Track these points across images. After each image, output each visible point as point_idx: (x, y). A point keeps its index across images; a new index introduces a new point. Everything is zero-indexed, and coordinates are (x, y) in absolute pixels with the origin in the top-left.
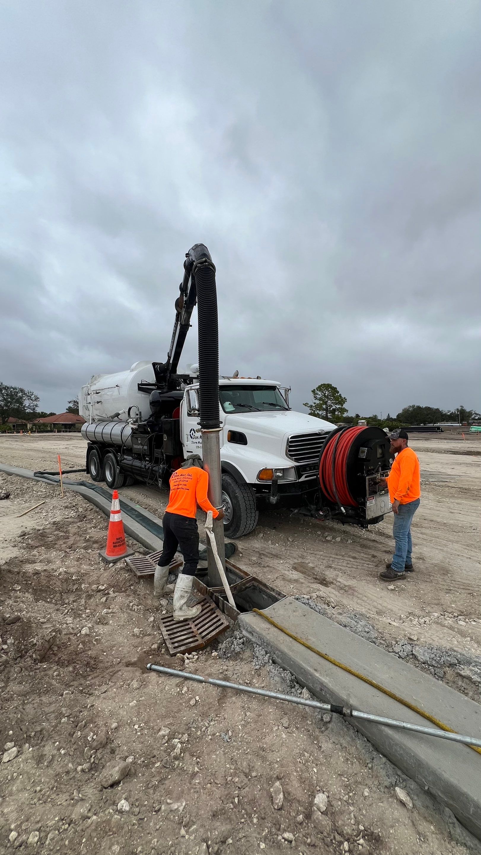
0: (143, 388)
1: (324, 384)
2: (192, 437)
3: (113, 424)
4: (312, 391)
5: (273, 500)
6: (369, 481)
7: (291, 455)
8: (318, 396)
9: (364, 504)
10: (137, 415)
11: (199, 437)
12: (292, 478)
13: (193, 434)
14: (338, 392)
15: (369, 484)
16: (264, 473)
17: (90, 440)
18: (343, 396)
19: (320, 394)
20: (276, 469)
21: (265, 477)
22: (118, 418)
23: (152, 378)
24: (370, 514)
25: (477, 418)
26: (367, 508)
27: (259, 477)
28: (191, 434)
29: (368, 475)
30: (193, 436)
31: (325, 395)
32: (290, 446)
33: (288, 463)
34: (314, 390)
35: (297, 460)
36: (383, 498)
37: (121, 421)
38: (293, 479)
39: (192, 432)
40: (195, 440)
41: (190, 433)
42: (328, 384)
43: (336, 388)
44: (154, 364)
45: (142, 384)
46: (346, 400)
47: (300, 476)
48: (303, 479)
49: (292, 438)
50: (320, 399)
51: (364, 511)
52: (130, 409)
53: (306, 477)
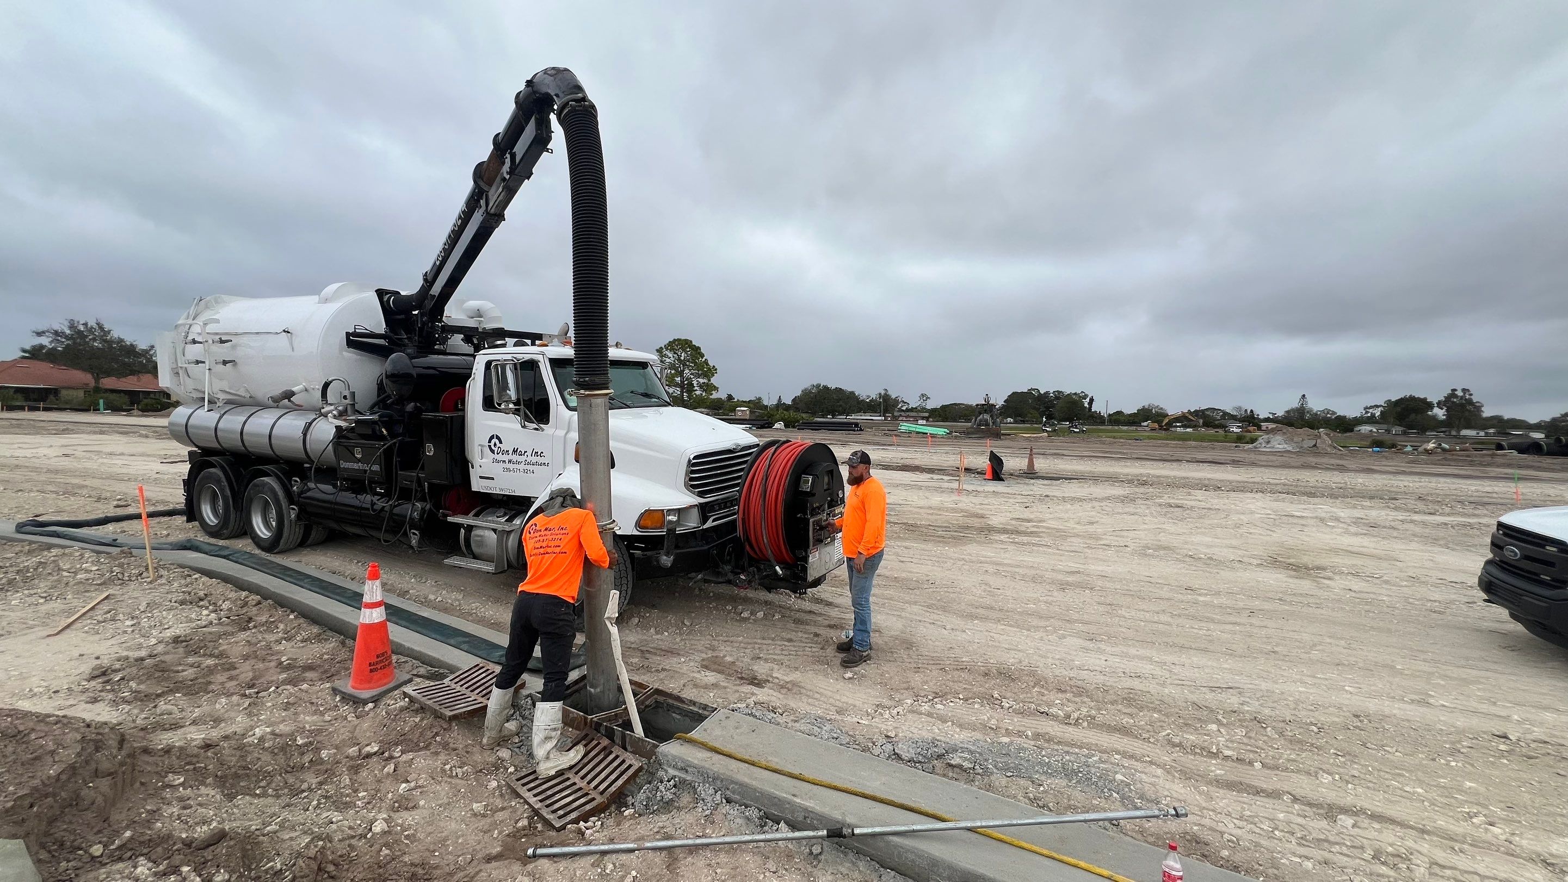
0: (356, 341)
1: (679, 340)
2: (493, 451)
3: (279, 412)
4: (657, 351)
5: (666, 561)
6: (814, 525)
7: (692, 486)
8: (668, 360)
9: (805, 559)
10: (345, 397)
11: (510, 452)
12: (692, 523)
13: (495, 445)
14: (702, 356)
15: (814, 529)
16: (648, 517)
17: (197, 446)
18: (711, 364)
19: (670, 357)
20: (668, 510)
21: (649, 523)
22: (290, 401)
23: (376, 322)
24: (812, 575)
25: (904, 408)
26: (809, 566)
27: (638, 524)
28: (492, 444)
29: (812, 515)
30: (496, 450)
31: (679, 359)
32: (693, 472)
33: (688, 499)
34: (661, 348)
35: (701, 494)
36: (828, 549)
37: (298, 408)
38: (695, 525)
39: (495, 440)
40: (500, 457)
41: (490, 442)
42: (686, 340)
43: (699, 348)
44: (381, 293)
45: (355, 334)
46: (716, 370)
47: (704, 519)
48: (709, 524)
49: (695, 458)
50: (672, 366)
51: (805, 570)
52: (326, 385)
53: (714, 521)
